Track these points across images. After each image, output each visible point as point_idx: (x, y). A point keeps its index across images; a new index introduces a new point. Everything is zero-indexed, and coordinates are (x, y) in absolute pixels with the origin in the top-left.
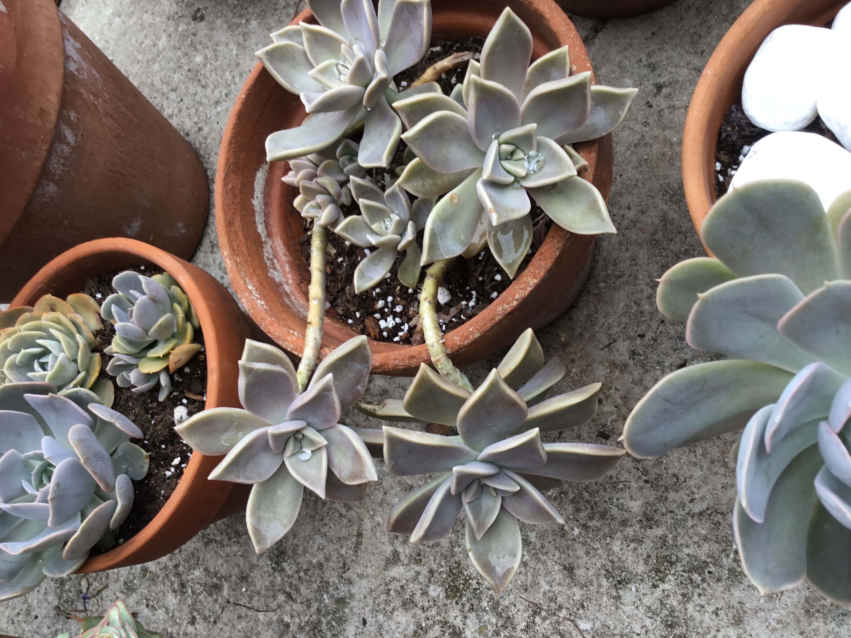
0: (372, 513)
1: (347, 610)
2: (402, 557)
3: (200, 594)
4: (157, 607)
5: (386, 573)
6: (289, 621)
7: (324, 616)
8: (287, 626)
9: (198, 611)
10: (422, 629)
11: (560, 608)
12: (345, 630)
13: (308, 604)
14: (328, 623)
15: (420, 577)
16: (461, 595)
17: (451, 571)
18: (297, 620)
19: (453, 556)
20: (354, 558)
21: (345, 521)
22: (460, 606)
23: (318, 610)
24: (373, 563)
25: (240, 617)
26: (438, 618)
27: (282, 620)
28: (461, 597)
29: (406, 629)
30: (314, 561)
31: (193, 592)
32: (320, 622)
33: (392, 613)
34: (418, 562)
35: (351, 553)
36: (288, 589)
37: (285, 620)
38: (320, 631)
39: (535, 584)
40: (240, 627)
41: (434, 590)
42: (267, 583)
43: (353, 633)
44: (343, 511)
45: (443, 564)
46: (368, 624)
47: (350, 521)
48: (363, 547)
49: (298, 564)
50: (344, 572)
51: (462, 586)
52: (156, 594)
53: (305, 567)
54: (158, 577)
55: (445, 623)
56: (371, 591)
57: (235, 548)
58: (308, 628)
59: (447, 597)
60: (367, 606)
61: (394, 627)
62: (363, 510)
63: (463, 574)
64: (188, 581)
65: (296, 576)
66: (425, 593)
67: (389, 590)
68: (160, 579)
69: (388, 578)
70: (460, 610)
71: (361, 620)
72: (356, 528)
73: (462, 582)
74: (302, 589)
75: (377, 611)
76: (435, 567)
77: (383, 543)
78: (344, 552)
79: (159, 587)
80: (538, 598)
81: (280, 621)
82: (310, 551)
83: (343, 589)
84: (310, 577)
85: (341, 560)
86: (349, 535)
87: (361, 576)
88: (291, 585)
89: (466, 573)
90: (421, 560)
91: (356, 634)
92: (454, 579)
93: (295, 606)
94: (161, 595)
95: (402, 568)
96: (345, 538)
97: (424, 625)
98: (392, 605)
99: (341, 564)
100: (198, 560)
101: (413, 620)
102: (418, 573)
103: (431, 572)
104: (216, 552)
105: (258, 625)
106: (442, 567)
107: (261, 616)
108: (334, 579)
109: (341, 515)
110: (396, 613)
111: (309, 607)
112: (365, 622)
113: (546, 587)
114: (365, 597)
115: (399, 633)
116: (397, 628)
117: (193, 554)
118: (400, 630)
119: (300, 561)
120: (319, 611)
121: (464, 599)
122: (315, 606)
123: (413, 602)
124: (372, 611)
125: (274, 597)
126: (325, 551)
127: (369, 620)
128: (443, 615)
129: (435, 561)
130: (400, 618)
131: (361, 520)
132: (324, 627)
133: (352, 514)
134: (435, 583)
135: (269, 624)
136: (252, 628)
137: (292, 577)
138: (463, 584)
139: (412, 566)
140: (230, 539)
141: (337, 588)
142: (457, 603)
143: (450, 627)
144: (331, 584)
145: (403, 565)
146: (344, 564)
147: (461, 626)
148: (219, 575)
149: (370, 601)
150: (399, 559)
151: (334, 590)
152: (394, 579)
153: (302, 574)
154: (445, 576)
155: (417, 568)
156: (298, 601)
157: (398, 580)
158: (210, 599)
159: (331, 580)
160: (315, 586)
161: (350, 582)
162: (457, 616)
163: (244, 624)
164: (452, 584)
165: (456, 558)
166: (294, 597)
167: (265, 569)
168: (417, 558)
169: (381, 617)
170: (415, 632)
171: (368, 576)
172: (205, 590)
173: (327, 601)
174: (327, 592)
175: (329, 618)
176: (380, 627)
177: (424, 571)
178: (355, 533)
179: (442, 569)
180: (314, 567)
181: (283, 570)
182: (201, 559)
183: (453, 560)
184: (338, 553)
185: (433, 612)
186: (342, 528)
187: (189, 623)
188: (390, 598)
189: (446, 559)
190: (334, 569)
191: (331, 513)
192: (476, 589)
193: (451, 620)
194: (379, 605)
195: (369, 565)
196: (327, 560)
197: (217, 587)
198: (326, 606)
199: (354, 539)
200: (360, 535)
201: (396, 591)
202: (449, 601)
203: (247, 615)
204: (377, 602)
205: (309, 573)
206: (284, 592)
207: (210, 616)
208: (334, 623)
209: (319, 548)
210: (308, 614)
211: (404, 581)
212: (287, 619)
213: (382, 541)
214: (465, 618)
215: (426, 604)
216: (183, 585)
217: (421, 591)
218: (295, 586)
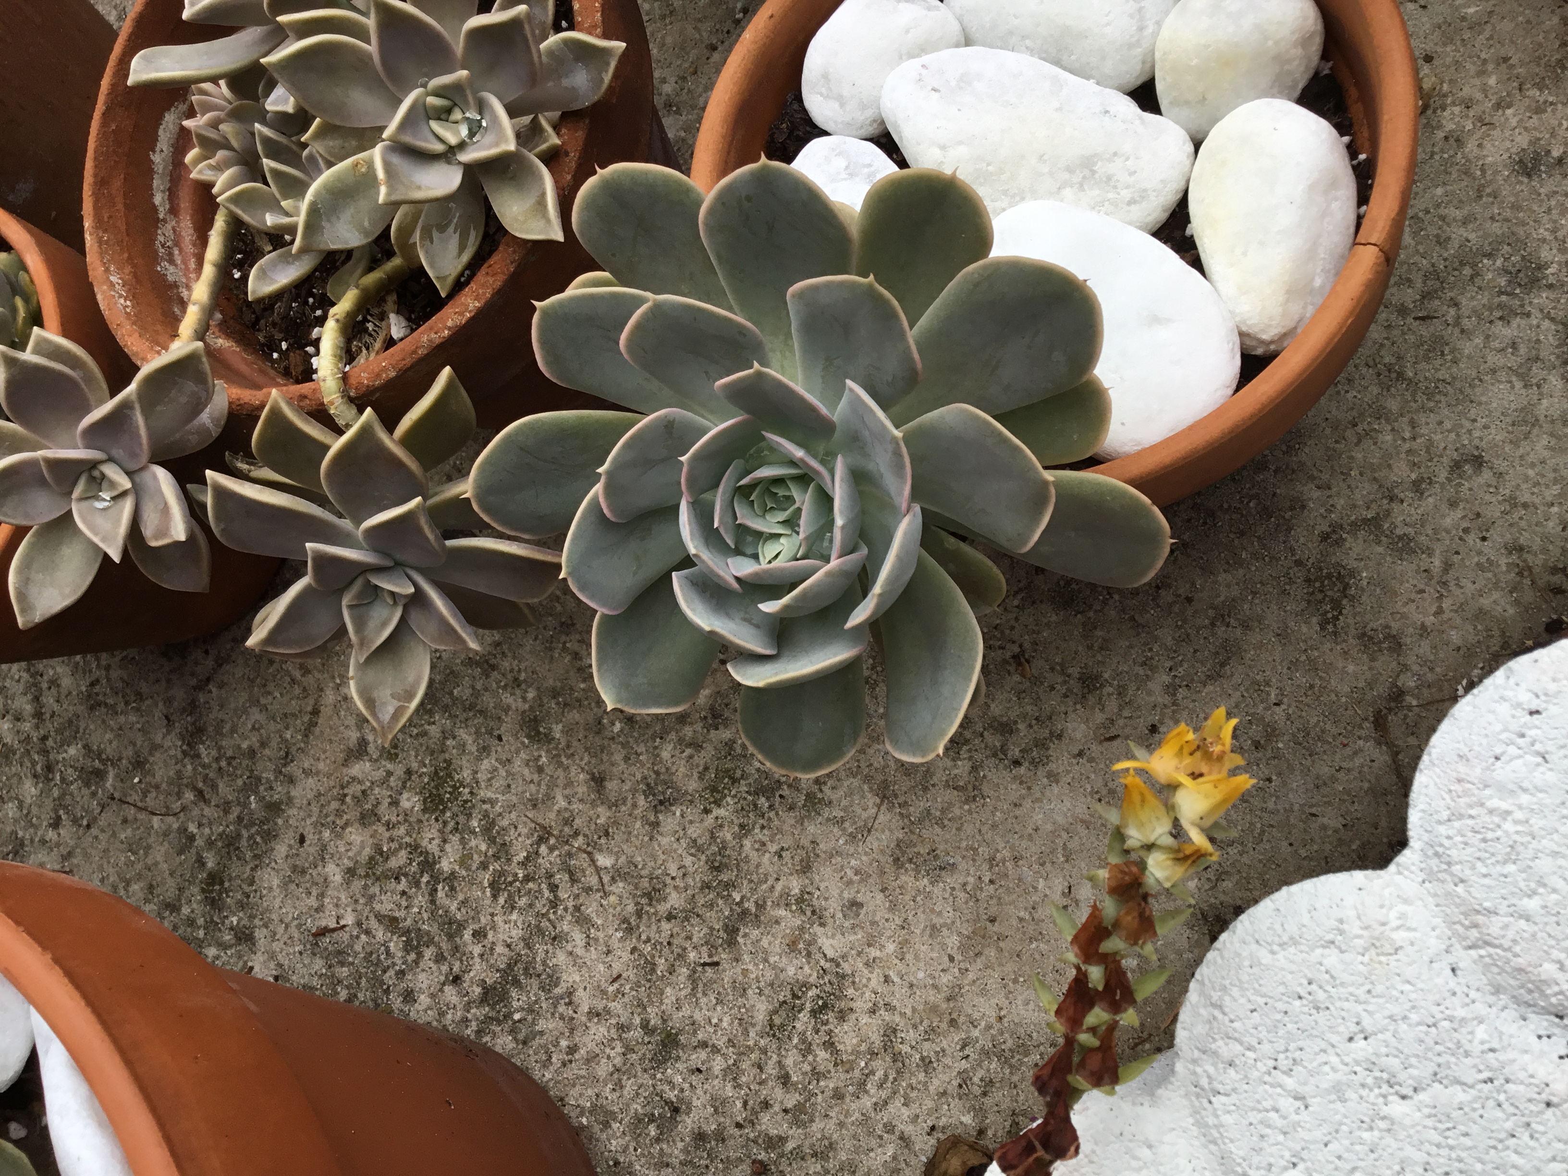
0: (338, 681)
1: (280, 821)
2: (371, 748)
3: (72, 783)
4: (6, 799)
5: (345, 770)
6: (195, 831)
7: (246, 827)
8: (192, 838)
9: (65, 808)
10: (381, 853)
11: (576, 834)
12: (273, 850)
13: (226, 807)
14: (251, 837)
15: (392, 779)
16: (445, 808)
17: (436, 773)
18: (207, 831)
19: (443, 752)
20: (302, 745)
21: (297, 691)
22: (440, 825)
23: (238, 817)
24: (328, 754)
25: (125, 821)
26: (407, 839)
27: (186, 830)
28: (443, 812)
29: (359, 853)
30: (245, 745)
31: (63, 780)
32: (239, 836)
33: (343, 828)
34: (392, 757)
35: (300, 737)
36: (200, 785)
37: (190, 830)
38: (238, 848)
39: (549, 798)
40: (123, 836)
41: (408, 800)
42: (171, 773)
43: (283, 855)
44: (297, 674)
45: (427, 762)
46: (308, 842)
47: (305, 689)
48: (317, 730)
49: (220, 748)
50: (285, 765)
51: (448, 796)
52: (7, 779)
53: (229, 753)
54: (14, 754)
55: (415, 848)
56: (320, 794)
57: (133, 718)
58: (220, 844)
59: (424, 811)
60: (310, 816)
61: (343, 850)
62: (326, 675)
63: (452, 778)
64: (58, 762)
65: (214, 765)
66: (395, 803)
67: (345, 795)
68: (17, 756)
69: (346, 778)
70: (439, 831)
71: (298, 837)
72: (311, 702)
73: (449, 789)
74: (221, 786)
75: (323, 825)
76: (415, 765)
77: (347, 727)
78: (288, 736)
79: (13, 769)
80: (550, 818)
81: (183, 830)
82: (241, 731)
83: (280, 789)
84: (235, 768)
85: (283, 746)
86: (300, 712)
87: (307, 773)
88: (206, 778)
89: (457, 777)
90: (397, 755)
91: (287, 857)
92: (439, 784)
93: (207, 811)
94: (14, 781)
95: (368, 764)
96: (293, 715)
97: (385, 849)
98: (345, 817)
99: (282, 753)
100: (77, 732)
101: (371, 841)
102: (389, 774)
103: (409, 772)
104: (104, 721)
105: (149, 834)
106: (425, 766)
107: (156, 821)
108: (269, 775)
109: (293, 681)
110: (349, 829)
111: (226, 812)
112: (302, 840)
113: (563, 804)
114: (309, 804)
115: (349, 858)
116: (347, 851)
117: (70, 722)
118: (350, 854)
119: (224, 743)
120: (240, 819)
121: (448, 814)
122: (235, 811)
123: (376, 815)
124: (315, 825)
125: (179, 795)
126: (262, 731)
127: (310, 838)
128: (414, 836)
129: (416, 757)
130: (353, 836)
131: (322, 690)
132: (244, 843)
133: (309, 680)
134: (411, 789)
135: (166, 834)
136: (141, 839)
137: (209, 766)
138: (449, 793)
139: (383, 763)
140: (127, 703)
141: (271, 788)
142: (437, 820)
143: (421, 853)
144: (264, 781)
145: (370, 760)
146: (287, 754)
147: (437, 854)
148: (104, 756)
149: (315, 809)
150: (366, 751)
151: (266, 790)
152: (354, 779)
153: (223, 764)
154: (426, 780)
155: (390, 766)
156: (213, 803)
157: (360, 782)
158: (86, 791)
159: (264, 775)
160: (240, 782)
161: (291, 780)
162: (433, 839)
163: (129, 832)
164: (434, 791)
165: (447, 756)
166: (207, 797)
167: (172, 752)
168: (393, 751)
169: (327, 834)
170: (371, 858)
171: (318, 773)
172: (79, 777)
173: (253, 806)
174: (256, 793)
175: (253, 830)
176: (324, 848)
177: (399, 770)
178: (309, 709)
179: (425, 770)
180: (243, 755)
181: (198, 756)
182: (81, 731)
183: (442, 757)
184: (281, 736)
185: (402, 830)
186: (291, 699)
187: (50, 825)
188: (344, 807)
189: (432, 755)
190: (270, 760)
191: (279, 677)
192: (466, 802)
193: (424, 843)
194: (327, 816)
195: (323, 756)
196: (263, 744)
197: (100, 775)
198: (251, 813)
199: (306, 718)
200: (316, 712)
201: (354, 797)
202: (427, 816)
203: (136, 819)
204: (325, 812)
205: (234, 763)
206: (194, 788)
207: (82, 817)
208: (258, 839)
209: (253, 728)
210: (224, 823)
211: (368, 784)
212: (192, 828)
213: (347, 723)
214: (445, 841)
215: (394, 819)
216: (49, 768)
217: (389, 800)
218: (212, 780)
